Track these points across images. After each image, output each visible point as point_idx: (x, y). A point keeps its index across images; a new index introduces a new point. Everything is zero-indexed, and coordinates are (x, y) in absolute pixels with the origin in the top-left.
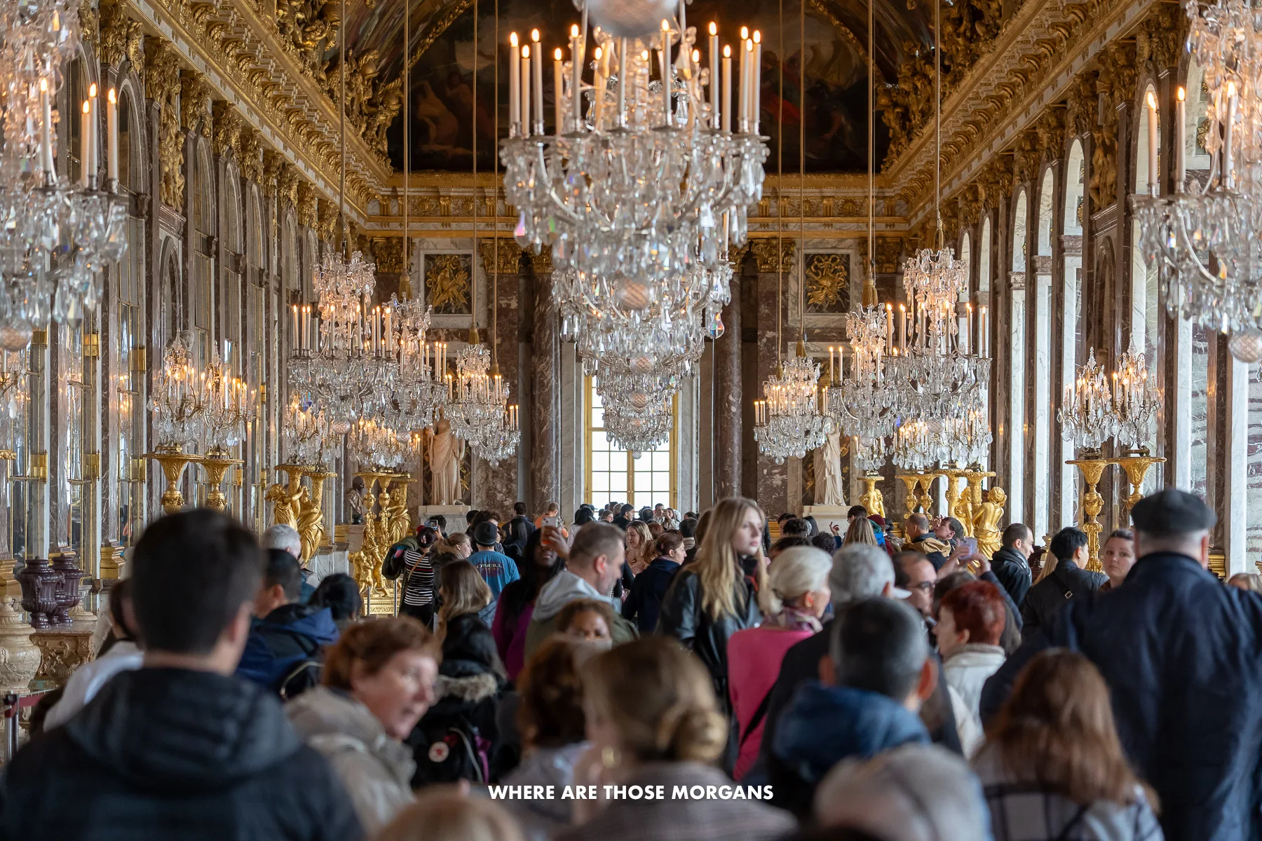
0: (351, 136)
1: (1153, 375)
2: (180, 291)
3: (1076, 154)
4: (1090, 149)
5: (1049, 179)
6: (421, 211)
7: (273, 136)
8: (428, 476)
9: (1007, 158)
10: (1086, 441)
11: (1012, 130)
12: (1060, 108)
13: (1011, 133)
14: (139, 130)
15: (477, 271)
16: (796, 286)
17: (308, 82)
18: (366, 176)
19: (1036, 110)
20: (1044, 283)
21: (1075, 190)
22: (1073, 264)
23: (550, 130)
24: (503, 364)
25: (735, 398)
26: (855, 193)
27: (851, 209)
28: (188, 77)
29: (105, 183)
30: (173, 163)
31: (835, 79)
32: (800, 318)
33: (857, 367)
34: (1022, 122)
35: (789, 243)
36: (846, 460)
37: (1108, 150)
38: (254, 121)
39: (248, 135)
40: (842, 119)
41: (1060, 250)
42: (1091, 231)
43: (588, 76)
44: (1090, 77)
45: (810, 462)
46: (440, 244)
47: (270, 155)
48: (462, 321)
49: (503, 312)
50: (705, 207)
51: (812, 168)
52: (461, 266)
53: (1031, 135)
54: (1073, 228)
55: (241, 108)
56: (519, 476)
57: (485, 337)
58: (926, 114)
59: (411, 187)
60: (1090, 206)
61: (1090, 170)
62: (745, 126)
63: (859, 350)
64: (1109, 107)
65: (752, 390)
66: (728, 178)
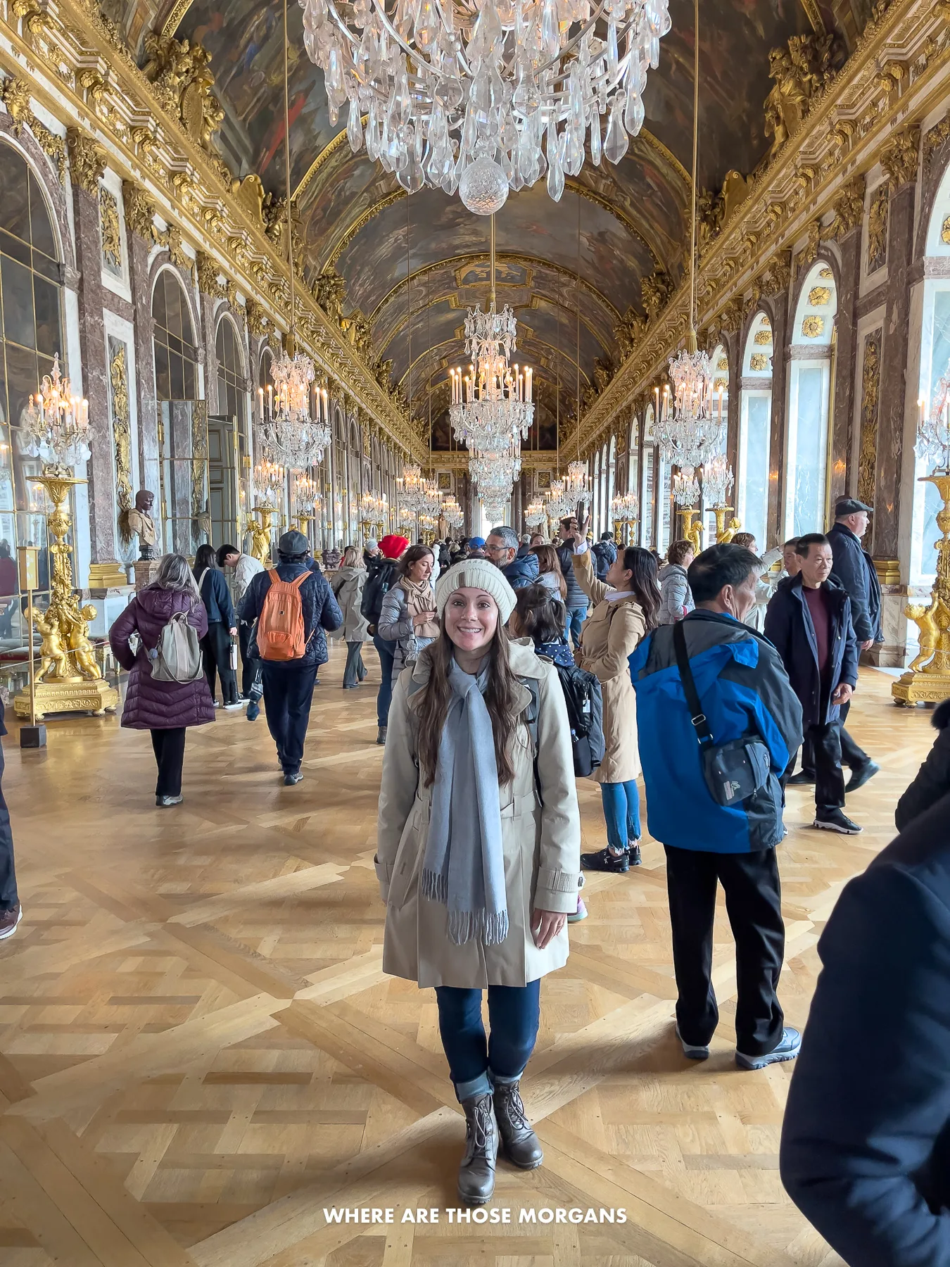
0: (416, 440)
1: (636, 498)
2: (370, 480)
3: (613, 440)
4: (617, 438)
5: (605, 447)
6: (436, 461)
7: (396, 438)
8: (440, 532)
9: (593, 443)
10: (617, 517)
11: (595, 435)
12: (608, 428)
13: (594, 436)
14: (357, 434)
15: (452, 478)
16: (536, 480)
17: (406, 424)
18: (423, 453)
19: (602, 429)
20: (604, 476)
21: (613, 450)
22: (612, 470)
23: (465, 401)
24: (458, 500)
25: (520, 511)
26: (552, 456)
27: (550, 460)
28: (371, 420)
29: (322, 420)
30: (367, 444)
31: (547, 425)
32: (537, 489)
33: (554, 498)
34: (598, 433)
35: (534, 469)
36: (549, 527)
37: (623, 437)
38: (391, 434)
39: (389, 438)
40: (548, 436)
41: (608, 466)
42: (617, 460)
43: (477, 385)
44: (617, 417)
45: (539, 527)
46: (443, 471)
47: (396, 444)
48: (447, 491)
49: (459, 488)
50: (515, 427)
51: (540, 449)
52: (448, 476)
53: (600, 436)
54: (612, 460)
55: (386, 430)
56: (464, 531)
57: (454, 495)
58: (571, 433)
59: (434, 455)
60: (617, 454)
61: (617, 443)
62: (527, 400)
63: (554, 493)
64: (623, 425)
65: (524, 508)
66: (522, 417)
